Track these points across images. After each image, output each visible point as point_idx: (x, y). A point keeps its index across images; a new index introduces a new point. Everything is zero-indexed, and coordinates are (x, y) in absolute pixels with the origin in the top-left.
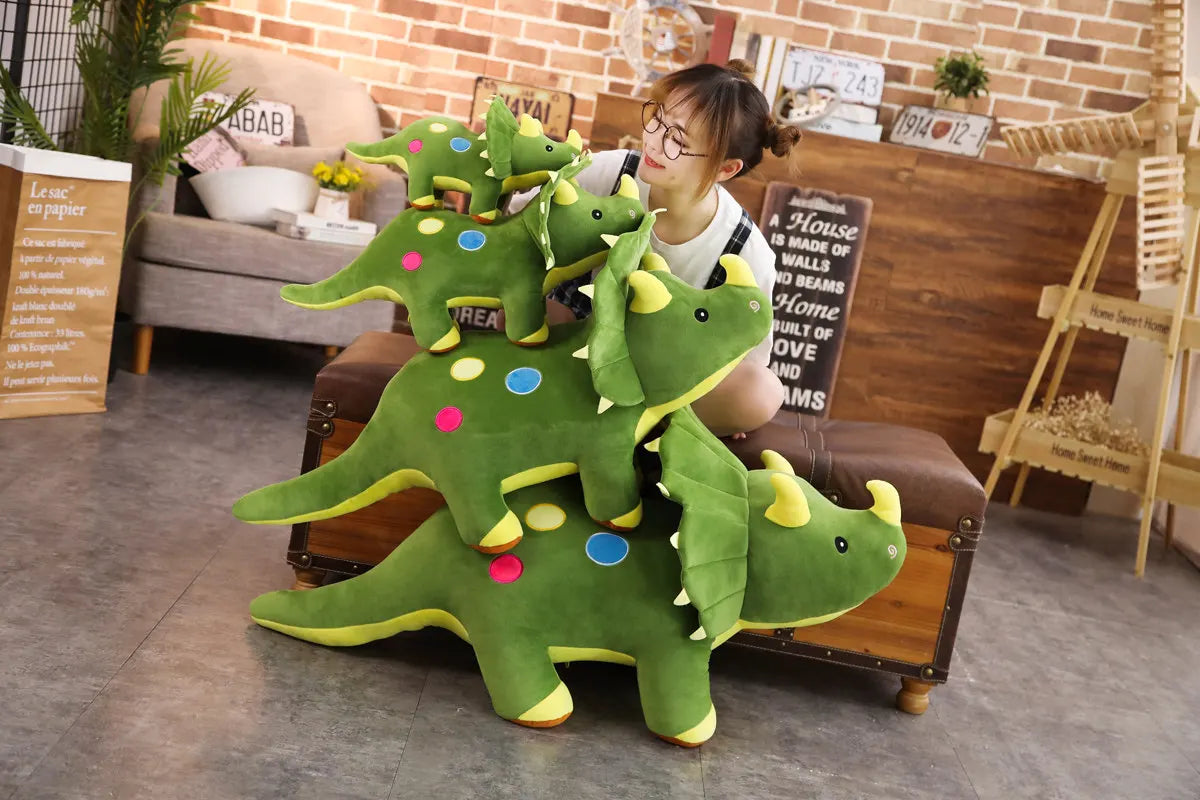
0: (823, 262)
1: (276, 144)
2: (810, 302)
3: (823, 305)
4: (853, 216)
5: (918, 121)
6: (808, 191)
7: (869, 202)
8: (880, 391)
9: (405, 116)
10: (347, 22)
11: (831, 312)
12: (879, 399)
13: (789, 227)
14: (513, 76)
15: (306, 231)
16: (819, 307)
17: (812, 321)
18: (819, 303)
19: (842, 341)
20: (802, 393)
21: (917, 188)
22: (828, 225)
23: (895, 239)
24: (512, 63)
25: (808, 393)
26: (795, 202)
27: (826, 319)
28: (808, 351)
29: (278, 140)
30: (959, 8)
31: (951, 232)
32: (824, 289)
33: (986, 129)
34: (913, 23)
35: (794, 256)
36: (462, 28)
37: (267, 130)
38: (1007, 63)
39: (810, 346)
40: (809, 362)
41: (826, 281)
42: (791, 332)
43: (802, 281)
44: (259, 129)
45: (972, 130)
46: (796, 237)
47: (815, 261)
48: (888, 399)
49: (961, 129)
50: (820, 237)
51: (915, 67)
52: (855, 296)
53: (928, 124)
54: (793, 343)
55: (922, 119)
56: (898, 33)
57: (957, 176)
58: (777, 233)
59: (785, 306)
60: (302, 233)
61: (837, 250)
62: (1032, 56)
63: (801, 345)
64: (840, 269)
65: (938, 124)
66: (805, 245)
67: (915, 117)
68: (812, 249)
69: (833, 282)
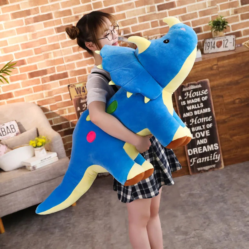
0: (200, 104)
1: (15, 135)
2: (201, 118)
3: (206, 117)
4: (204, 86)
5: (210, 44)
6: (187, 84)
7: (207, 80)
8: (235, 135)
9: (51, 106)
10: (21, 86)
11: (209, 118)
12: (235, 138)
13: (185, 98)
14: (79, 81)
15: (35, 166)
16: (205, 118)
17: (204, 123)
18: (204, 117)
19: (216, 125)
20: (210, 146)
21: (220, 69)
22: (197, 92)
23: (220, 88)
24: (77, 77)
25: (212, 145)
26: (184, 90)
27: (208, 121)
28: (207, 133)
29: (15, 134)
30: (209, 2)
31: (236, 78)
32: (204, 112)
33: (234, 39)
34: (196, 13)
35: (191, 106)
36: (57, 73)
37: (10, 132)
38: (231, 13)
39: (207, 131)
40: (208, 136)
41: (204, 110)
42: (199, 129)
43: (196, 113)
44: (8, 133)
45: (229, 41)
46: (189, 100)
47: (198, 105)
48: (238, 137)
49: (225, 42)
50: (196, 97)
51: (202, 26)
52: (215, 110)
53: (214, 44)
54: (201, 133)
55: (211, 42)
56: (192, 18)
57: (232, 60)
58: (182, 101)
59: (194, 122)
60: (34, 168)
61: (203, 99)
62: (238, 8)
63: (204, 132)
64: (206, 104)
65: (217, 43)
66: (193, 101)
67: (209, 42)
68: (195, 102)
69: (206, 109)
